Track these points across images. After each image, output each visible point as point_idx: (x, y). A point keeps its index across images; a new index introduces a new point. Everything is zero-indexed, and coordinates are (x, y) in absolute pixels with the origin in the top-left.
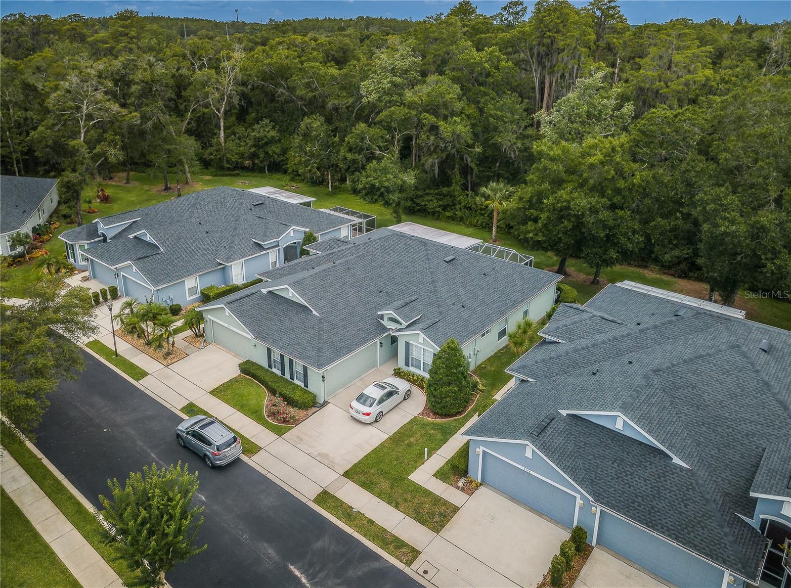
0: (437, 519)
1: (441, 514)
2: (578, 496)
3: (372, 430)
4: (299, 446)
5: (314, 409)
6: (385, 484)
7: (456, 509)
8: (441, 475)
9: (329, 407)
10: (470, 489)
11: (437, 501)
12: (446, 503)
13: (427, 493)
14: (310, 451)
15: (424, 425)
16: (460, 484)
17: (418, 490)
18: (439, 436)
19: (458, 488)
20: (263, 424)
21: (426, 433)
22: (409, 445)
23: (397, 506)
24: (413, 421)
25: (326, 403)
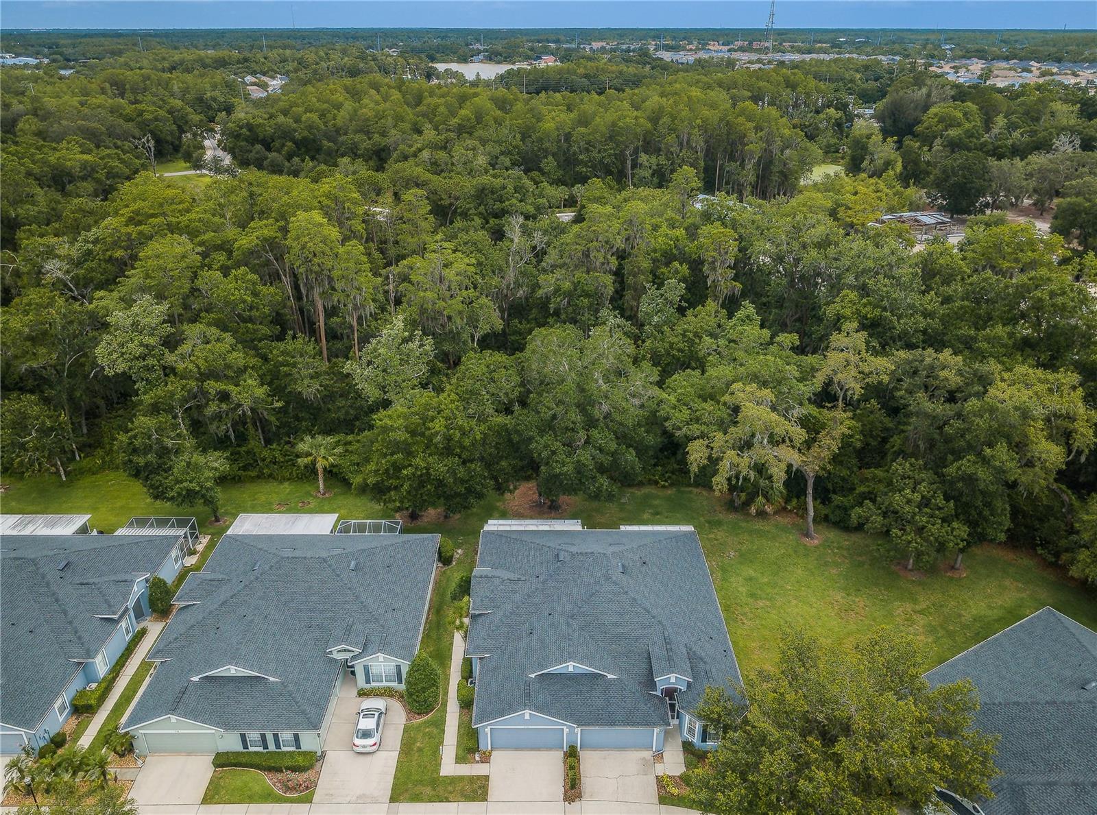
0: (480, 792)
1: (480, 787)
2: (565, 728)
3: (381, 755)
4: (334, 801)
5: (318, 764)
6: (428, 791)
7: (487, 778)
8: (460, 760)
9: (330, 756)
10: (486, 759)
11: (472, 779)
12: (478, 777)
13: (461, 778)
14: (348, 799)
15: (418, 728)
16: (477, 758)
17: (453, 780)
18: (435, 731)
19: (478, 762)
20: (285, 802)
21: (425, 734)
22: (420, 750)
23: (448, 801)
24: (406, 729)
25: (324, 753)
